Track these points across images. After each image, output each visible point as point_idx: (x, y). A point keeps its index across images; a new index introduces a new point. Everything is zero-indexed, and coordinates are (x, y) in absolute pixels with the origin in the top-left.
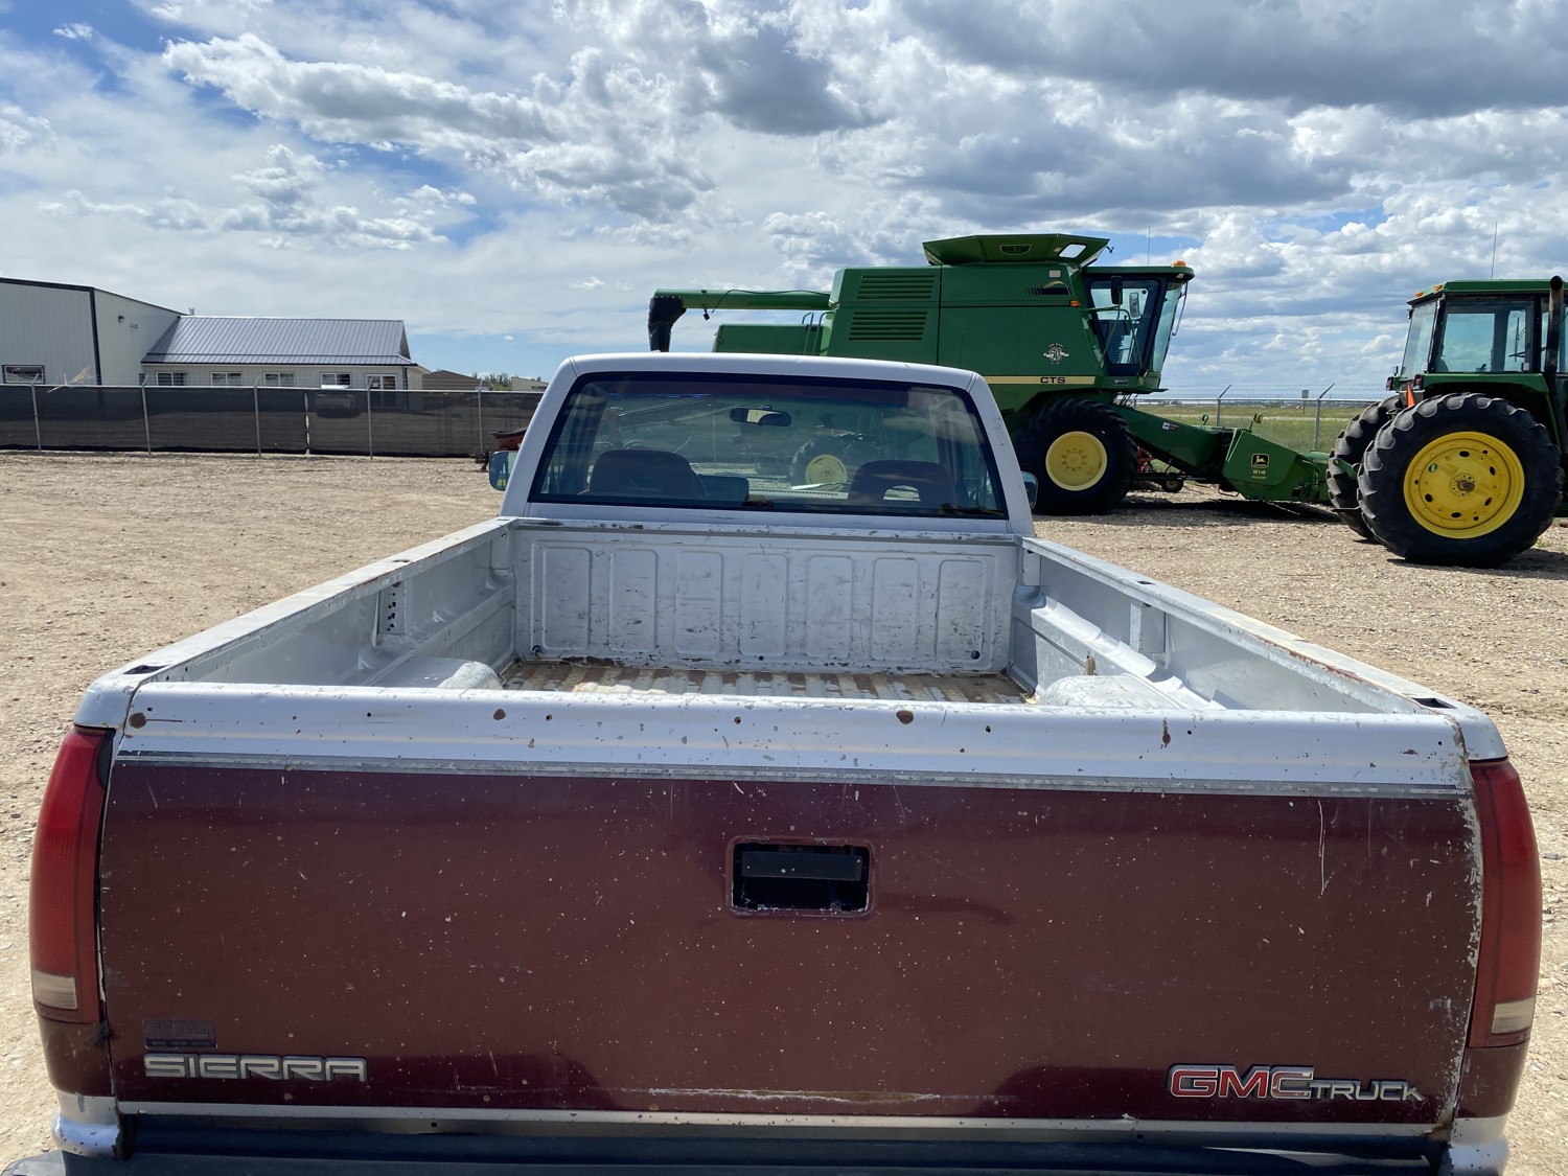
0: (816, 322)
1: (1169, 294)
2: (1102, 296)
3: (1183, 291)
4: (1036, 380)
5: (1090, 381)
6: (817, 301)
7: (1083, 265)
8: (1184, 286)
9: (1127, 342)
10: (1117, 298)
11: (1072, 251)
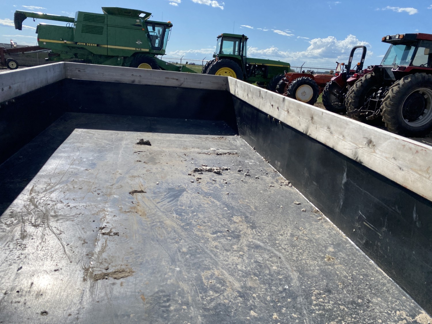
0: (71, 26)
1: (167, 30)
2: (150, 28)
3: (170, 29)
4: (134, 49)
5: (147, 50)
6: (71, 20)
7: (145, 19)
8: (170, 28)
9: (157, 41)
10: (154, 29)
11: (142, 15)
